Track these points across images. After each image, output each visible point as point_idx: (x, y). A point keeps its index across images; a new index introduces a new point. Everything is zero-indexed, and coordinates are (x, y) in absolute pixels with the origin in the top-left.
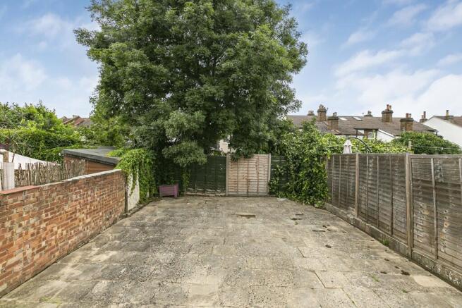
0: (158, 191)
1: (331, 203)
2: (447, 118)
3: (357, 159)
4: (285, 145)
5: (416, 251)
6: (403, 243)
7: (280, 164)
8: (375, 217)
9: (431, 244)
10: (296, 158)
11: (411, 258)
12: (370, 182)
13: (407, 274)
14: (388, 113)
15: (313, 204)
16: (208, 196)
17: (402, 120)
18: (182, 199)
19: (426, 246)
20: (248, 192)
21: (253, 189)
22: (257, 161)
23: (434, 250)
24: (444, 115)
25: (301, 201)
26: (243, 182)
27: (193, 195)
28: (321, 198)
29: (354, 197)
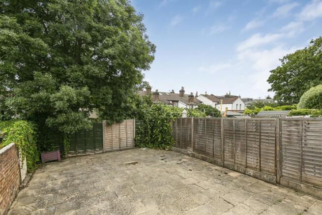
0: (40, 158)
1: (175, 146)
2: (206, 96)
3: (192, 121)
4: (143, 113)
5: (225, 163)
6: (219, 160)
7: (141, 126)
8: (204, 150)
9: (232, 158)
10: (151, 121)
11: (224, 166)
12: (201, 133)
13: (226, 174)
14: (182, 91)
15: (164, 149)
16: (89, 155)
17: (189, 96)
18: (67, 162)
19: (230, 160)
20: (120, 147)
21: (123, 145)
22: (126, 125)
23: (233, 160)
24: (205, 94)
25: (156, 148)
26: (116, 141)
27: (75, 157)
28: (168, 144)
29: (191, 142)
